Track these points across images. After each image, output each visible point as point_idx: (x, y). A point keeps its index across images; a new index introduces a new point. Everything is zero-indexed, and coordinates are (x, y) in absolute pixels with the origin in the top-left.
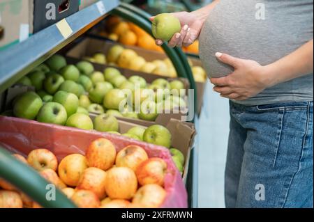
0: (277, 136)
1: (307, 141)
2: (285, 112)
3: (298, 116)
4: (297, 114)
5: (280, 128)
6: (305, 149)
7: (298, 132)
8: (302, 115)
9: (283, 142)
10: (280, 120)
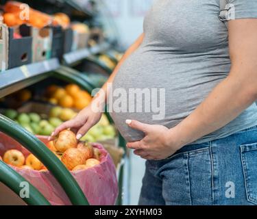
0: (187, 182)
1: (216, 182)
2: (189, 157)
3: (202, 159)
4: (200, 156)
5: (187, 174)
6: (215, 191)
7: (204, 174)
8: (205, 157)
9: (193, 186)
10: (185, 165)
